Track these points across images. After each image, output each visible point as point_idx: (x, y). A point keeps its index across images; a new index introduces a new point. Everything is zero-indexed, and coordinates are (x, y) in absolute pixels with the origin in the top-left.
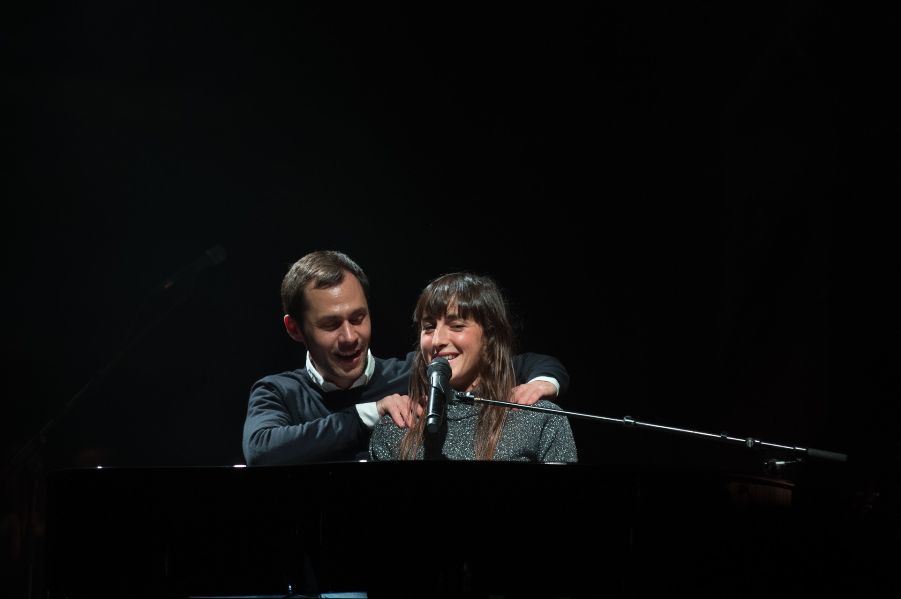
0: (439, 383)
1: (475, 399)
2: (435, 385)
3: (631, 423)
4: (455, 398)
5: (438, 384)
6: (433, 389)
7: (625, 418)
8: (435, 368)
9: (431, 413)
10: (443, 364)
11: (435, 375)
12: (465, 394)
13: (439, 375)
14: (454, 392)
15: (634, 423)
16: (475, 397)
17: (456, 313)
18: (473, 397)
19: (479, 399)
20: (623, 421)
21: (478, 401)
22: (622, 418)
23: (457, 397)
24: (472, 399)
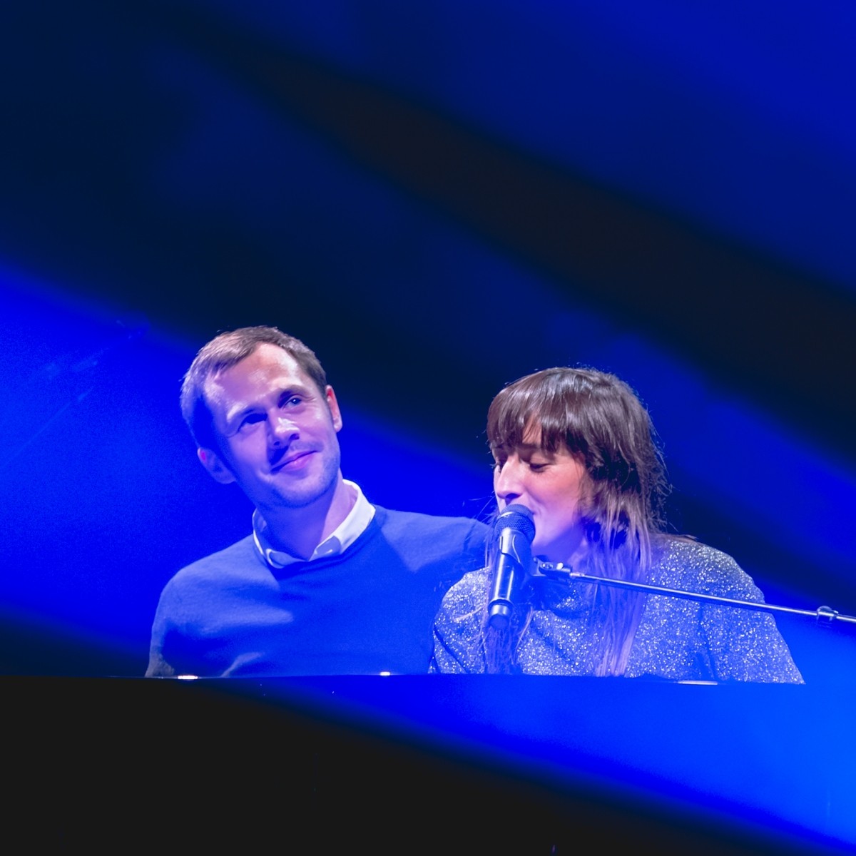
0: (512, 546)
1: (571, 574)
2: (505, 549)
3: (828, 617)
4: (538, 571)
5: (511, 549)
6: (503, 557)
7: (819, 610)
8: (507, 522)
9: (496, 598)
10: (521, 515)
11: (507, 534)
12: (555, 566)
13: (513, 533)
14: (537, 563)
15: (833, 617)
16: (571, 571)
17: (539, 441)
18: (568, 570)
19: (578, 575)
20: (815, 614)
21: (577, 577)
22: (814, 609)
23: (542, 570)
24: (566, 575)
